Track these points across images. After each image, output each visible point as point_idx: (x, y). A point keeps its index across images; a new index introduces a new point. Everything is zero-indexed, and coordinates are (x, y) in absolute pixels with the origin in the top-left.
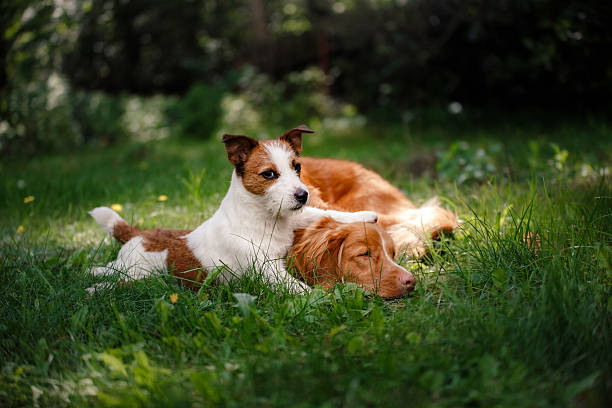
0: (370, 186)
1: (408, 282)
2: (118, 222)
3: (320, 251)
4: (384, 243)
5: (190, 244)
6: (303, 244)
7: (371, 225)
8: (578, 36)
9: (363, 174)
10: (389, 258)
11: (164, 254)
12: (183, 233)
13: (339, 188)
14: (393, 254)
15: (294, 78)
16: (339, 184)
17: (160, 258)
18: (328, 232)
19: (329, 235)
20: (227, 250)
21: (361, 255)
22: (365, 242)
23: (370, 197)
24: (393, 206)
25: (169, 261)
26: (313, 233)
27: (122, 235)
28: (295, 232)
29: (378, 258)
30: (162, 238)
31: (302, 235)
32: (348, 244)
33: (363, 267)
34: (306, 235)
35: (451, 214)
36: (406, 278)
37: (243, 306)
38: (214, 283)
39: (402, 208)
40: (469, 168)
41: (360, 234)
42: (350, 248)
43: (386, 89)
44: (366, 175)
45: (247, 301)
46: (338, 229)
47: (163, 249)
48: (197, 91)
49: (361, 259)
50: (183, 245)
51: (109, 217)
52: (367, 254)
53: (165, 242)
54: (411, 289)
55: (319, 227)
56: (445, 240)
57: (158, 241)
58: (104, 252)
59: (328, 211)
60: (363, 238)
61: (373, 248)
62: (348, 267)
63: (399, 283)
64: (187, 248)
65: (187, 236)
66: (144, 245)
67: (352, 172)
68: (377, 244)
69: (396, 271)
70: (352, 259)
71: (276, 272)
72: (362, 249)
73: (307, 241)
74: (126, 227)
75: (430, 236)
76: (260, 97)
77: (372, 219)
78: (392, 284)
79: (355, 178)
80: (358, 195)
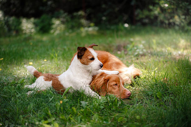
0: (113, 60)
1: (129, 94)
2: (35, 71)
3: (101, 83)
4: (121, 81)
5: (59, 79)
6: (96, 81)
7: (117, 75)
8: (167, 5)
9: (111, 56)
10: (122, 85)
11: (51, 82)
12: (57, 75)
13: (104, 60)
14: (123, 84)
15: (75, 14)
16: (104, 59)
17: (49, 84)
18: (104, 77)
19: (104, 78)
20: (72, 82)
21: (114, 85)
22: (115, 81)
23: (113, 63)
24: (120, 66)
25: (53, 84)
26: (99, 77)
27: (36, 75)
28: (93, 76)
29: (119, 86)
30: (50, 77)
31: (95, 77)
32: (110, 81)
33: (114, 89)
34: (96, 78)
35: (138, 70)
36: (128, 93)
37: (83, 105)
38: (68, 93)
39: (122, 67)
40: (138, 50)
41: (114, 78)
42: (110, 83)
43: (104, 18)
44: (112, 56)
45: (85, 104)
46: (107, 76)
47: (50, 81)
48: (44, 16)
49: (114, 86)
50: (57, 80)
51: (32, 69)
52: (116, 85)
53: (51, 78)
54: (130, 96)
55: (100, 76)
56: (137, 79)
57: (48, 78)
58: (29, 79)
59: (103, 70)
60: (114, 80)
61: (118, 83)
62: (110, 88)
63: (126, 94)
64: (58, 81)
65: (58, 77)
66: (44, 79)
67: (107, 55)
68: (119, 82)
69: (125, 90)
70: (111, 86)
71: (89, 91)
72: (114, 83)
73: (97, 80)
74: (38, 72)
75: (133, 77)
76: (65, 20)
77: (117, 73)
78: (124, 94)
79: (108, 57)
80: (109, 63)
